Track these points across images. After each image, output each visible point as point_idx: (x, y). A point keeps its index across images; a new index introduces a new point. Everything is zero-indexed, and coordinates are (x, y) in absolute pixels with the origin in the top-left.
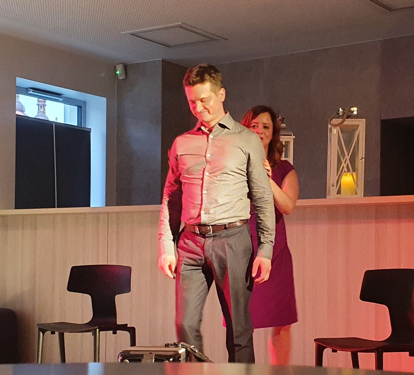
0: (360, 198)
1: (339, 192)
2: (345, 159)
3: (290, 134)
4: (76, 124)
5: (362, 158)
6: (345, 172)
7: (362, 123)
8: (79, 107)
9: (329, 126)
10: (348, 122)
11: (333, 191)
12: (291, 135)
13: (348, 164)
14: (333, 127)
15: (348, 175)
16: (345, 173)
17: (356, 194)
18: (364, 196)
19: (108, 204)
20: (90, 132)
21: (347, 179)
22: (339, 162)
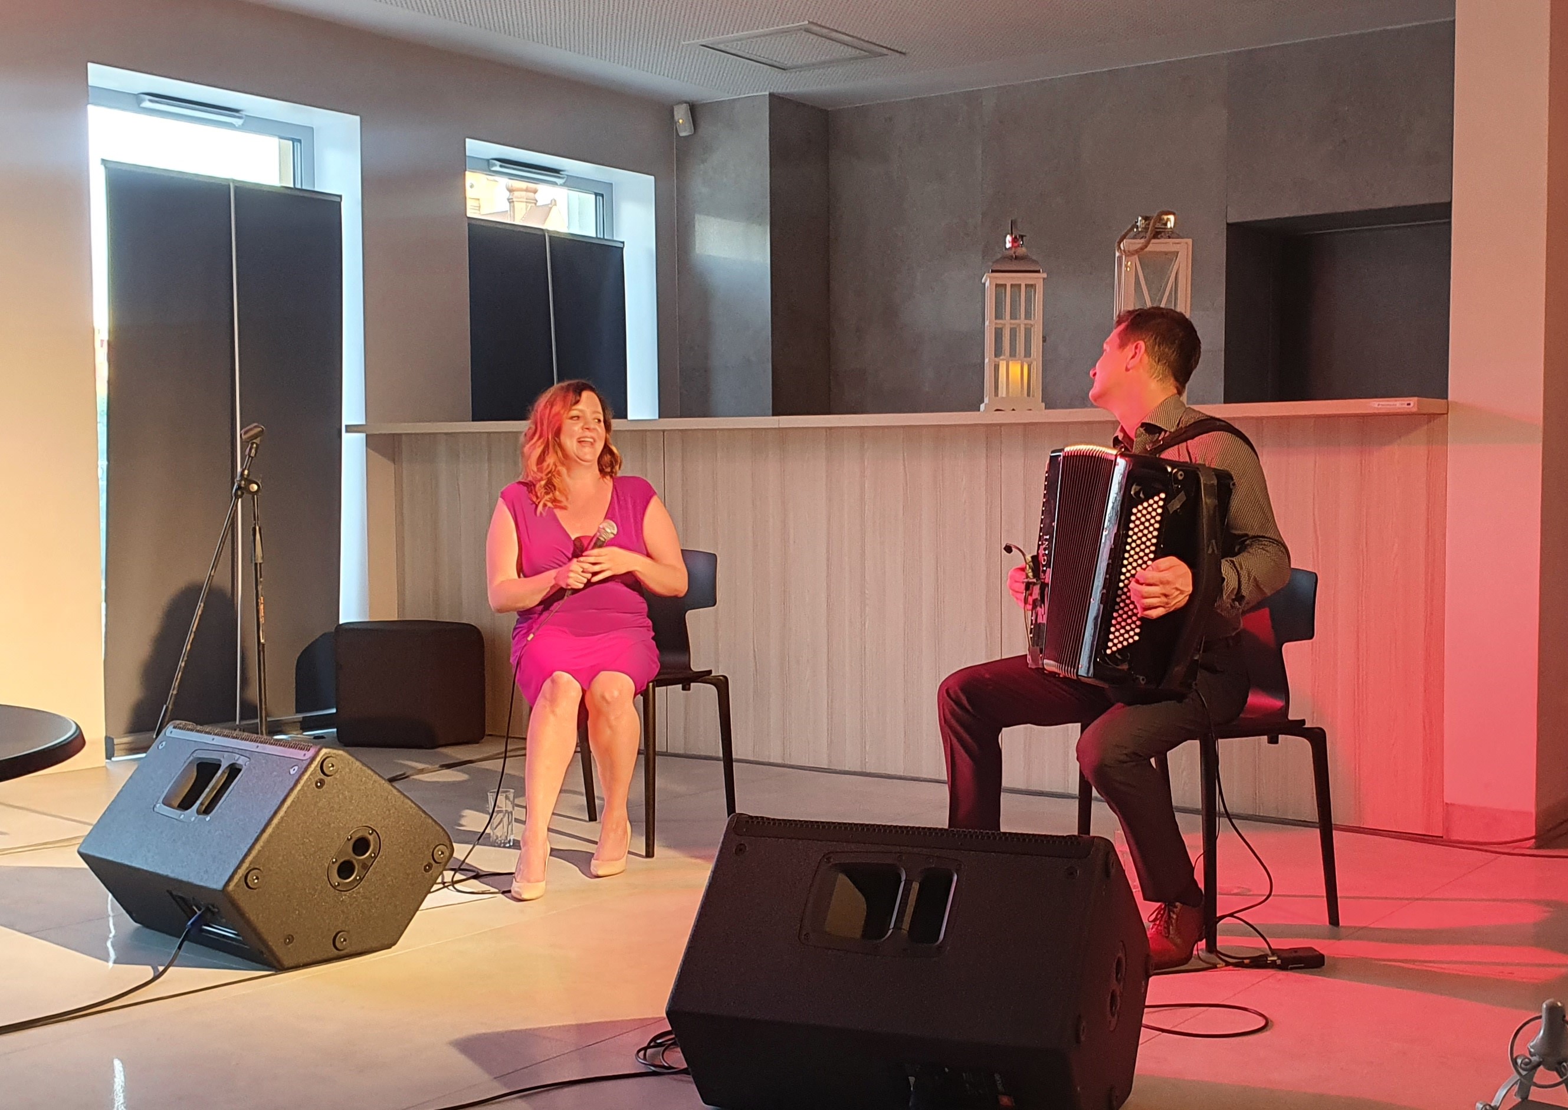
3: (1037, 269)
4: (591, 233)
7: (1184, 248)
8: (599, 196)
9: (1117, 254)
10: (1157, 246)
12: (1038, 272)
14: (1124, 256)
19: (665, 411)
20: (622, 249)
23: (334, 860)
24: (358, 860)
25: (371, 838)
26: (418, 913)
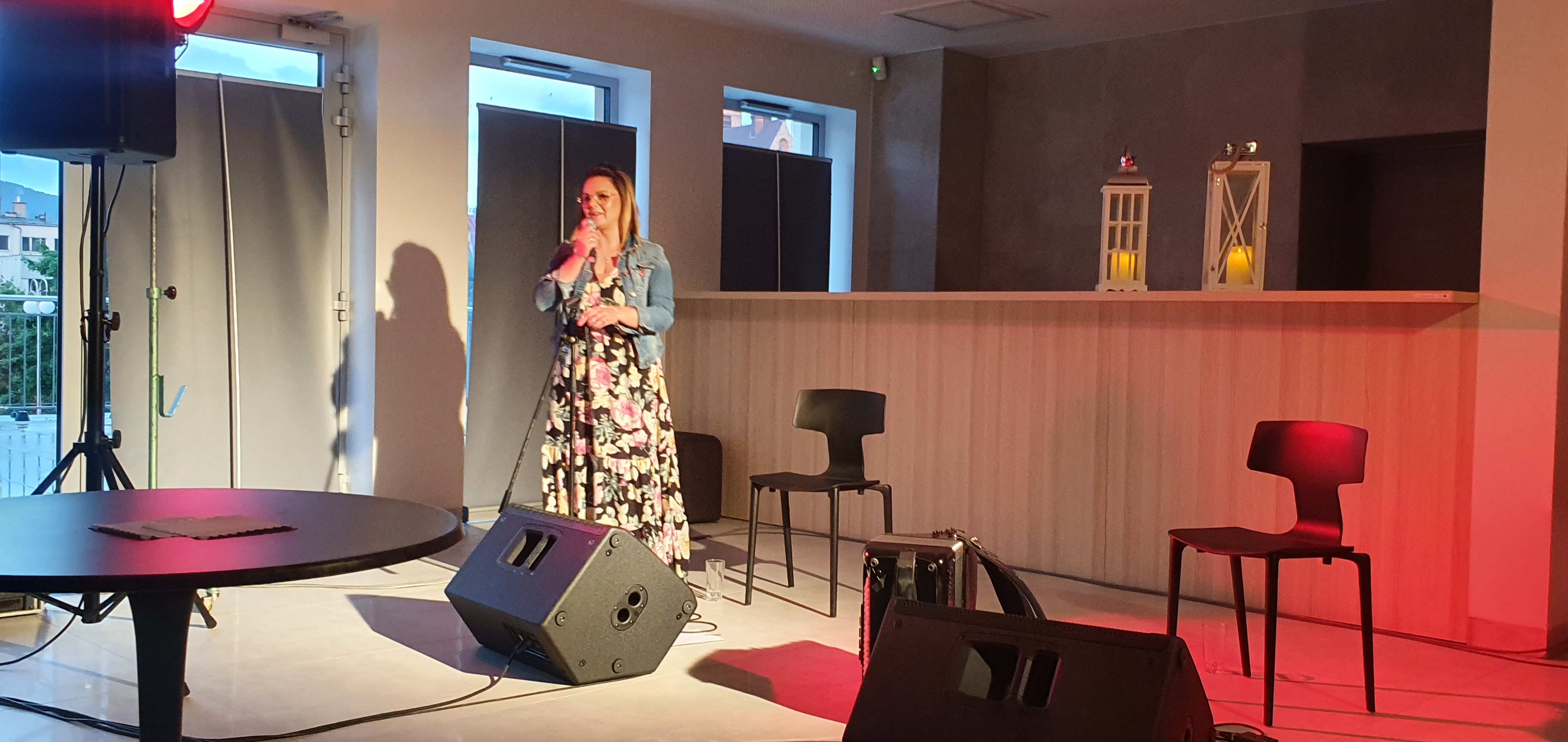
0: (1256, 292)
1: (1223, 280)
2: (1234, 226)
3: (1144, 182)
4: (810, 154)
5: (1264, 225)
6: (1234, 245)
7: (1263, 168)
8: (816, 126)
9: (1209, 172)
10: (1242, 166)
11: (1213, 277)
12: (1145, 185)
13: (1238, 234)
14: (1215, 175)
15: (1240, 250)
16: (1233, 248)
17: (1252, 282)
18: (1264, 289)
19: (855, 287)
20: (830, 165)
21: (1238, 257)
22: (1225, 230)
23: (616, 608)
24: (632, 609)
25: (641, 593)
26: (672, 648)
